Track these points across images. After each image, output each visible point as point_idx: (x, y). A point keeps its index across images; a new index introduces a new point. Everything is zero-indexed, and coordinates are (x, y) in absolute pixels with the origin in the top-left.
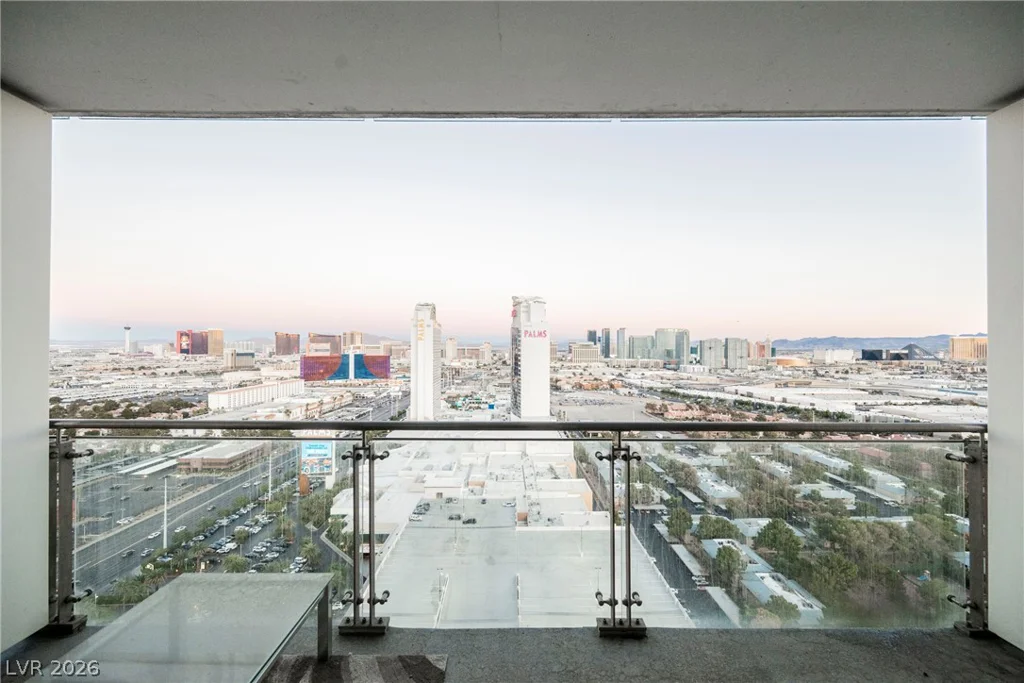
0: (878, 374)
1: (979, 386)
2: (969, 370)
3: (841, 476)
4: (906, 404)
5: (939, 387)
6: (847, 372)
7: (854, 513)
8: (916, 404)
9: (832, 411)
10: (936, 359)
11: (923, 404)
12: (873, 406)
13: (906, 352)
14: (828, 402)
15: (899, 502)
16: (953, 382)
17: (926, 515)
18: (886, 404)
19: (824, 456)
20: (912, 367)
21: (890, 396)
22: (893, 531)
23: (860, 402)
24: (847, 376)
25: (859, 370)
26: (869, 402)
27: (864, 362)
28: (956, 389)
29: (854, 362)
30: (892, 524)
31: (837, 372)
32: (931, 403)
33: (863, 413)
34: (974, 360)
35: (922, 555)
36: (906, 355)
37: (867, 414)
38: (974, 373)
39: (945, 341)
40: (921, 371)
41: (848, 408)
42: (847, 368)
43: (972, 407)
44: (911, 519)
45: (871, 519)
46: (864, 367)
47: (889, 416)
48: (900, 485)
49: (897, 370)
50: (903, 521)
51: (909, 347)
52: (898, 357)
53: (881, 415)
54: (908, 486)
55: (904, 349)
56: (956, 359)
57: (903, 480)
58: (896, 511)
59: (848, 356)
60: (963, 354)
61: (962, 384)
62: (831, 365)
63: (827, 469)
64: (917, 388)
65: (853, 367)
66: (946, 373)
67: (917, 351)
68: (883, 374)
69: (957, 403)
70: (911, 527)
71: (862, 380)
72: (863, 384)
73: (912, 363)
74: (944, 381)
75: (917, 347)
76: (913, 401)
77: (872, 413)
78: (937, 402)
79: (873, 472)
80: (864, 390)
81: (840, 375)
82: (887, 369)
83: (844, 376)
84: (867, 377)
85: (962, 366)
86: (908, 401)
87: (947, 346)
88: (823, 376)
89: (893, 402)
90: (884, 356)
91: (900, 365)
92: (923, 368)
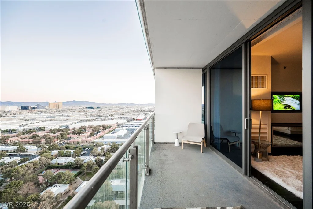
0: (27, 114)
1: (56, 115)
2: (53, 111)
3: (14, 152)
4: (37, 123)
5: (46, 116)
6: (15, 114)
7: (19, 163)
8: (40, 122)
9: (9, 129)
10: (45, 109)
11: (42, 122)
12: (26, 125)
13: (37, 106)
14: (6, 126)
15: (36, 153)
16: (50, 115)
17: (44, 154)
18: (30, 123)
19: (6, 147)
20: (38, 111)
21: (32, 121)
22: (34, 163)
23: (21, 124)
24: (15, 116)
25: (20, 113)
26: (24, 124)
27: (22, 110)
28: (50, 117)
29: (18, 110)
30: (34, 161)
31: (11, 114)
32: (44, 121)
33: (22, 128)
34: (54, 109)
35: (43, 166)
36: (37, 107)
37: (24, 128)
38: (54, 112)
39: (47, 103)
40: (41, 112)
41: (16, 127)
42: (15, 113)
43: (54, 121)
44: (40, 157)
45: (27, 163)
46: (22, 112)
47: (31, 127)
48: (36, 148)
49: (34, 112)
50: (37, 159)
51: (38, 105)
52: (34, 108)
53: (29, 127)
54: (39, 147)
55: (36, 106)
56: (50, 108)
57: (37, 146)
58: (35, 156)
59: (15, 108)
60: (52, 107)
61: (52, 115)
62: (8, 112)
63: (8, 151)
64: (40, 117)
65: (18, 112)
66: (48, 112)
67: (40, 106)
68: (29, 114)
69: (51, 120)
70: (40, 160)
71: (21, 117)
72: (22, 118)
73: (38, 110)
74: (47, 115)
75: (40, 105)
76: (39, 121)
77: (26, 127)
78: (46, 121)
79: (26, 147)
80: (22, 120)
81: (12, 115)
82: (30, 112)
83: (14, 115)
84: (23, 116)
85: (51, 110)
86: (37, 122)
87: (48, 104)
88: (4, 116)
89: (33, 122)
90: (29, 108)
91: (34, 111)
92: (41, 111)
